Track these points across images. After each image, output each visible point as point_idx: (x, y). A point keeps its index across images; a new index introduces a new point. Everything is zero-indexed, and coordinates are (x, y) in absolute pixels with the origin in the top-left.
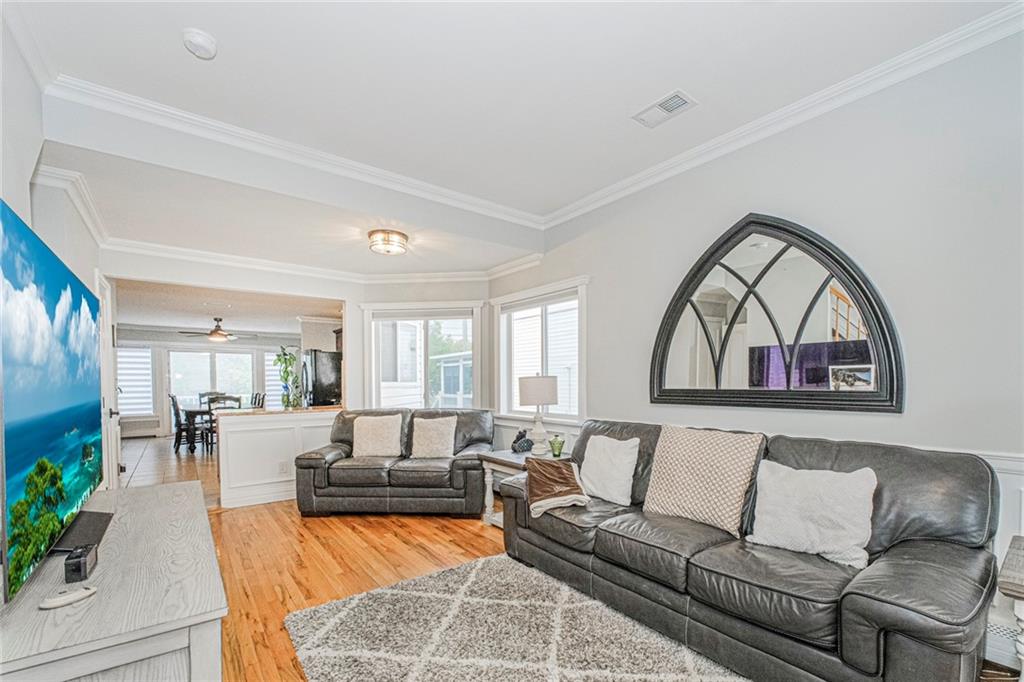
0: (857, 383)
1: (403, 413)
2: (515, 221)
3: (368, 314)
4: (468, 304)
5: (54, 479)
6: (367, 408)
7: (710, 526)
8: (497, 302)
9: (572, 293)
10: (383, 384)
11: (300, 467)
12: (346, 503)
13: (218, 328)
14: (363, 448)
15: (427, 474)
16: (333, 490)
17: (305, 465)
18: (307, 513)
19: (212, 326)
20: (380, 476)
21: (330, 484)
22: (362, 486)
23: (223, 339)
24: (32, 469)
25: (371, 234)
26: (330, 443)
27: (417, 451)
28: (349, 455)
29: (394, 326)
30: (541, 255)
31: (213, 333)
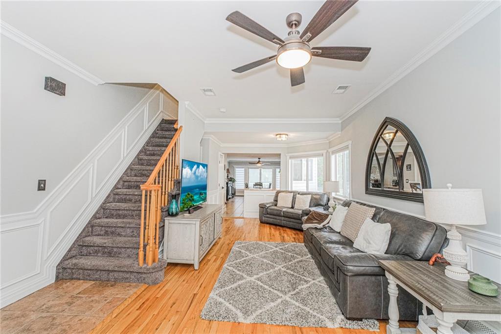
0: (418, 190)
1: (294, 192)
2: (327, 122)
3: (288, 157)
4: (321, 152)
5: (191, 197)
6: (287, 190)
7: (351, 240)
8: (330, 150)
9: (347, 148)
10: (293, 182)
11: (260, 207)
12: (271, 220)
13: (259, 161)
14: (280, 203)
15: (294, 214)
16: (268, 215)
17: (262, 207)
18: (262, 222)
19: (258, 160)
20: (281, 213)
21: (267, 214)
22: (275, 215)
23: (261, 165)
24: (187, 194)
25: (277, 135)
26: (273, 201)
27: (296, 207)
28: (276, 205)
29: (301, 160)
30: (340, 133)
31: (258, 163)
